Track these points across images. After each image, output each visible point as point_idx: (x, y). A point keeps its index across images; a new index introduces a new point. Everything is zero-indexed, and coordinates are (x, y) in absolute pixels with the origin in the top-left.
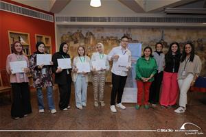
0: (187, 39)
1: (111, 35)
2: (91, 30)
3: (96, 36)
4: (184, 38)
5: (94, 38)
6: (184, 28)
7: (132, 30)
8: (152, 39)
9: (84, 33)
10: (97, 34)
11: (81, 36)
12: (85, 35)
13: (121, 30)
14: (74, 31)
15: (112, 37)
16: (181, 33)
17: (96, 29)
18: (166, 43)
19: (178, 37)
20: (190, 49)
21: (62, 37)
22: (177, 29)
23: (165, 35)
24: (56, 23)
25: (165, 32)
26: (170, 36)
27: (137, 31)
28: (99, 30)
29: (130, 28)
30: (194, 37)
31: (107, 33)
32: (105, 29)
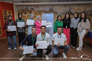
1: (44, 9)
2: (33, 7)
4: (82, 10)
5: (34, 11)
6: (82, 5)
7: (54, 6)
8: (64, 11)
10: (36, 9)
11: (28, 10)
12: (30, 10)
13: (48, 7)
14: (24, 8)
16: (80, 7)
17: (35, 7)
18: (72, 13)
19: (79, 9)
21: (18, 11)
22: (78, 5)
23: (71, 8)
24: (14, 4)
25: (71, 7)
26: (74, 9)
27: (56, 7)
28: (37, 7)
29: (53, 5)
30: (88, 9)
32: (40, 6)
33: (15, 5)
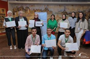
0: (77, 10)
1: (39, 8)
2: (28, 6)
3: (30, 9)
6: (76, 5)
8: (59, 10)
9: (25, 7)
11: (23, 9)
12: (25, 9)
13: (43, 6)
14: (19, 6)
15: (39, 9)
16: (74, 7)
18: (67, 12)
19: (73, 9)
20: (82, 15)
21: (13, 9)
22: (72, 5)
23: (66, 8)
26: (68, 9)
27: (51, 6)
28: (32, 6)
29: (48, 5)
31: (36, 7)
32: (35, 5)
33: (9, 3)
